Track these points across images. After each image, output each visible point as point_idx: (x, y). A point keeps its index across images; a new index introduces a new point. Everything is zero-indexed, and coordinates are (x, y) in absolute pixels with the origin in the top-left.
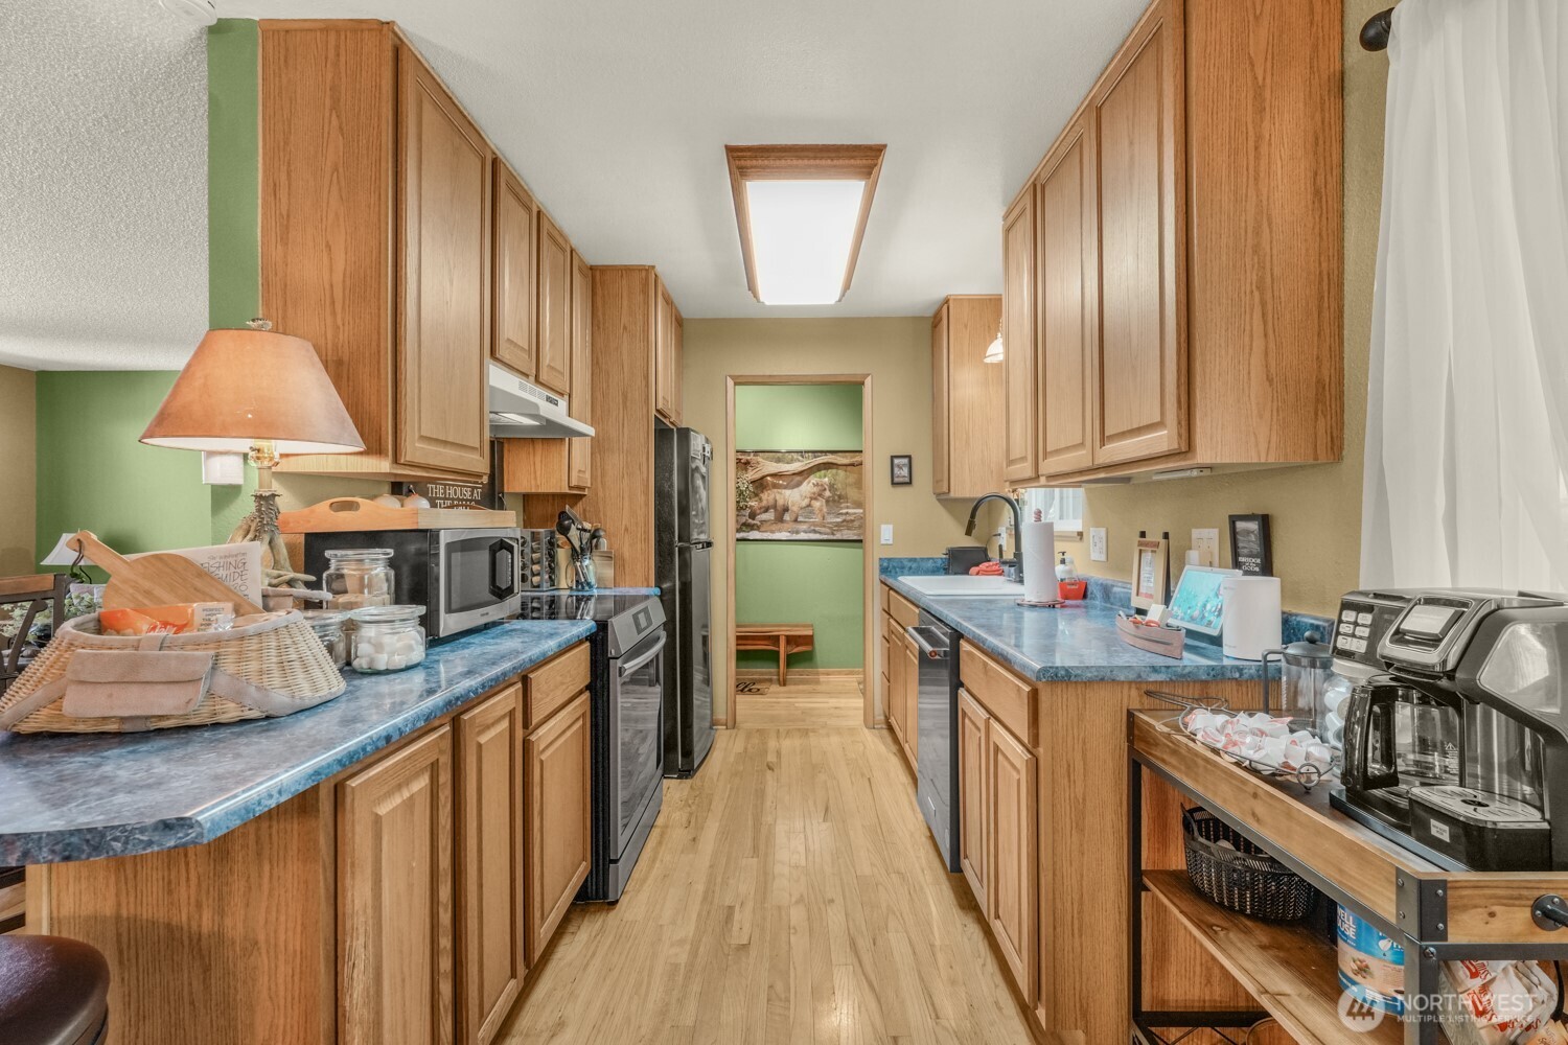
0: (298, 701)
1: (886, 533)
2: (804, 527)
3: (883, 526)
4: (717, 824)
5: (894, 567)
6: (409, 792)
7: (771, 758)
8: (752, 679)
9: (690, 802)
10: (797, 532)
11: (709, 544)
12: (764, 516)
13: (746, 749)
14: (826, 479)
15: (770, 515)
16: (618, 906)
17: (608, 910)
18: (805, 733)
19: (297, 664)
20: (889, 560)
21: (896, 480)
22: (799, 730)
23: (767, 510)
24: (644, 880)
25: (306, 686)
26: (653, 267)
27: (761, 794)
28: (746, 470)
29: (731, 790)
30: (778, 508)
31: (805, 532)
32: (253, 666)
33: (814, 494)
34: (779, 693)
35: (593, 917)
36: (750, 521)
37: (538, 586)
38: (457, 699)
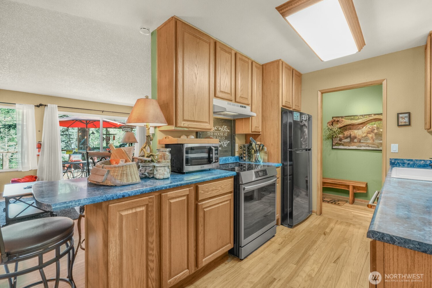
0: (121, 183)
1: (394, 148)
2: (364, 144)
3: (392, 145)
4: (291, 247)
5: (398, 163)
6: (135, 210)
7: (328, 230)
8: (339, 199)
9: (287, 236)
10: (360, 146)
11: (309, 150)
12: (346, 140)
13: (319, 224)
14: (375, 125)
15: (348, 140)
16: (242, 261)
17: (239, 261)
18: (349, 224)
19: (125, 175)
20: (396, 159)
21: (400, 124)
22: (347, 223)
23: (347, 138)
24: (255, 257)
25: (125, 180)
26: (280, 59)
27: (314, 242)
28: (338, 123)
29: (304, 237)
30: (351, 137)
31: (364, 146)
32: (116, 174)
33: (369, 131)
34: (349, 207)
35: (234, 261)
36: (339, 142)
37: (245, 161)
38: (157, 189)
